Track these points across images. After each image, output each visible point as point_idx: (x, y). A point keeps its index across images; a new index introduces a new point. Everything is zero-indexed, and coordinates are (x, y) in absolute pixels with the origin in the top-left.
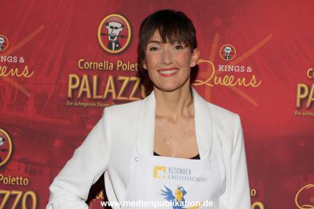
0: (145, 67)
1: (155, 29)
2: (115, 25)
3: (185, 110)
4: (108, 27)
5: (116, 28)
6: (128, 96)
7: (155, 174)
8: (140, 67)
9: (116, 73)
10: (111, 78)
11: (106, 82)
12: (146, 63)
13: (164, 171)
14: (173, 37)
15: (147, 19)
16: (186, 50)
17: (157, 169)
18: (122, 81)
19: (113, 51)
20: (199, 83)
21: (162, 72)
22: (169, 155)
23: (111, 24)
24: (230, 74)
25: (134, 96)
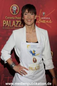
0: (23, 19)
7: (28, 47)
13: (30, 46)
17: (28, 46)
18: (17, 22)
19: (14, 14)
20: (37, 22)
24: (44, 19)
25: (20, 26)
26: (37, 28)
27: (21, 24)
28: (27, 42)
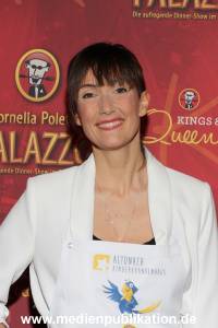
0: (78, 123)
2: (39, 64)
4: (29, 66)
5: (40, 68)
6: (57, 159)
7: (95, 265)
9: (40, 128)
10: (33, 135)
11: (27, 141)
13: (108, 261)
14: (112, 78)
16: (131, 93)
17: (98, 257)
18: (49, 139)
19: (36, 99)
20: (151, 140)
21: (102, 126)
22: (113, 239)
23: (32, 62)
24: (192, 128)
25: (65, 159)
27: (71, 148)
28: (95, 238)
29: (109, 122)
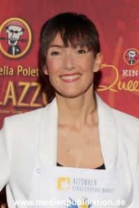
0: (46, 73)
1: (56, 33)
3: (89, 117)
4: (8, 31)
5: (16, 32)
6: (29, 102)
8: (41, 72)
9: (16, 78)
10: (11, 84)
11: (6, 88)
12: (47, 69)
13: (69, 183)
15: (48, 22)
16: (89, 54)
17: (61, 180)
18: (23, 87)
19: (13, 56)
20: (103, 88)
21: (64, 78)
23: (10, 28)
24: (134, 79)
26: (102, 108)
28: (58, 165)
29: (69, 75)
